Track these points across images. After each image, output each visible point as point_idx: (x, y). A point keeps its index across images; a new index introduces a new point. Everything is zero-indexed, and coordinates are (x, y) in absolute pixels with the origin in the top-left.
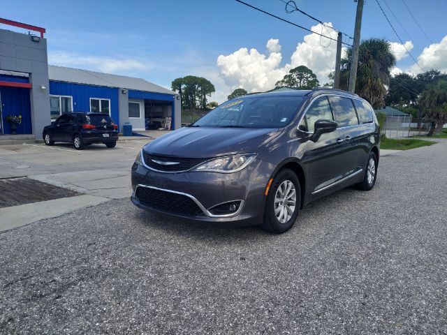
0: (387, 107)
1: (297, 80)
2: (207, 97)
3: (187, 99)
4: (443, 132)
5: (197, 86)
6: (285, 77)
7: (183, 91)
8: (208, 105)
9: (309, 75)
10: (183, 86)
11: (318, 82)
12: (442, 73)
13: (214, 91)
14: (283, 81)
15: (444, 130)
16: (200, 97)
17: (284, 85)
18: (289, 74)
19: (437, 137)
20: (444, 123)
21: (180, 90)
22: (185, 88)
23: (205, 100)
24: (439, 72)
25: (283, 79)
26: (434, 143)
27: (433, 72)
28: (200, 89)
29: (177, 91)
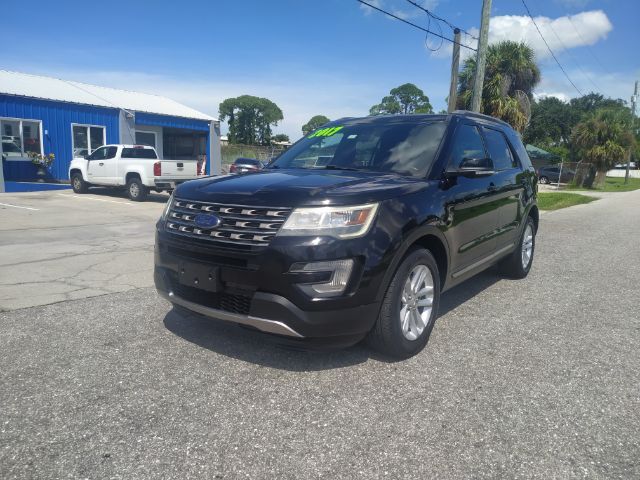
1: (401, 104)
2: (271, 126)
3: (241, 128)
5: (257, 111)
6: (384, 100)
7: (236, 117)
8: (273, 138)
9: (418, 98)
10: (236, 111)
11: (430, 107)
13: (282, 118)
14: (381, 106)
15: (608, 180)
16: (261, 127)
17: (382, 111)
18: (389, 95)
19: (599, 190)
20: (608, 169)
21: (232, 115)
22: (238, 114)
23: (269, 130)
24: (602, 97)
25: (380, 102)
26: (596, 199)
27: (593, 96)
28: (260, 114)
29: (227, 118)
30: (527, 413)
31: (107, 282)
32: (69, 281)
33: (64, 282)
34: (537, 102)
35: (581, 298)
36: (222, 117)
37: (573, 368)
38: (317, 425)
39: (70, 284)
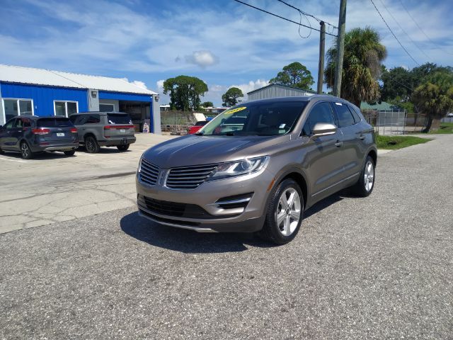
0: (383, 103)
1: (291, 77)
2: (200, 96)
3: (179, 99)
4: (442, 127)
5: (189, 86)
6: (279, 74)
7: (175, 91)
8: (201, 105)
9: (303, 72)
10: (175, 86)
11: (312, 78)
12: (438, 66)
13: (207, 90)
14: (277, 78)
15: (442, 125)
16: (193, 97)
17: (278, 82)
18: (282, 71)
21: (172, 90)
22: (177, 88)
23: (198, 100)
24: (435, 65)
25: (276, 76)
26: (430, 140)
27: (429, 65)
28: (192, 88)
29: (170, 92)
30: (334, 312)
31: (56, 215)
32: (31, 214)
33: (26, 215)
34: (388, 71)
36: (165, 92)
37: (380, 273)
38: (168, 325)
39: (30, 217)
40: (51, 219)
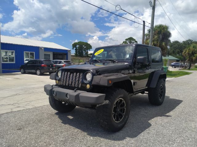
1: (129, 43)
2: (88, 50)
3: (79, 52)
4: (195, 67)
6: (124, 42)
8: (89, 54)
9: (134, 41)
10: (77, 46)
12: (194, 41)
13: (92, 48)
15: (196, 66)
16: (85, 51)
18: (125, 41)
19: (192, 70)
20: (195, 63)
21: (76, 48)
23: (87, 52)
24: (192, 40)
26: (191, 73)
27: (190, 40)
28: (85, 47)
29: (75, 48)
34: (172, 42)
35: (182, 110)
36: (73, 48)
37: (176, 138)
40: (23, 107)
